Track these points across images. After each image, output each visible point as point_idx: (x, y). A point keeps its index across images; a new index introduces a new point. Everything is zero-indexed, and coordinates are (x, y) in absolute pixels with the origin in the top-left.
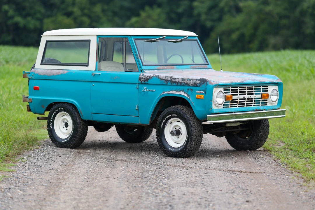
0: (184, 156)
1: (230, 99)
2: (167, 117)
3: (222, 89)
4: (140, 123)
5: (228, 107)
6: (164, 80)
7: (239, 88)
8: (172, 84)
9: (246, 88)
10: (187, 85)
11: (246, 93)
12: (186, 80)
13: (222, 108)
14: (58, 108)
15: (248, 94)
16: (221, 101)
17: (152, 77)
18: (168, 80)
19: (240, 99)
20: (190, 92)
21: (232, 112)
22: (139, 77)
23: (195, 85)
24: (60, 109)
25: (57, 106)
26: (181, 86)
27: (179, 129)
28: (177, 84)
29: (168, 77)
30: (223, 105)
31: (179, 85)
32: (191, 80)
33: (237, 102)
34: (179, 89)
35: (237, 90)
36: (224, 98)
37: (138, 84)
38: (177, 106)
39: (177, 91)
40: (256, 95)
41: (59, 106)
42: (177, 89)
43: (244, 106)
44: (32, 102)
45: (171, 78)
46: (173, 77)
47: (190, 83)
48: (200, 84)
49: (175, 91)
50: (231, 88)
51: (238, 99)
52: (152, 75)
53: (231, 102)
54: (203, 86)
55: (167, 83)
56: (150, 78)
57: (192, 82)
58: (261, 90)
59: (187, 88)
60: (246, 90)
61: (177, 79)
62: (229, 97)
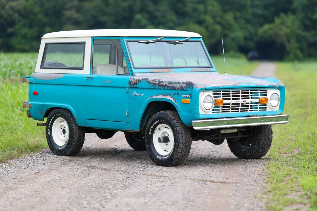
0: (171, 164)
1: (221, 104)
2: (155, 123)
3: (211, 93)
4: (130, 129)
5: (219, 112)
6: (152, 83)
7: (232, 91)
8: (160, 88)
9: (240, 92)
10: (174, 88)
11: (241, 97)
12: (173, 83)
13: (211, 113)
14: (55, 114)
15: (243, 99)
16: (209, 105)
17: (141, 80)
18: (156, 84)
19: (232, 104)
20: (176, 95)
21: (223, 118)
22: (129, 81)
23: (182, 89)
24: (57, 114)
25: (54, 111)
26: (167, 89)
27: (167, 136)
28: (165, 87)
29: (156, 80)
30: (213, 110)
31: (166, 89)
32: (177, 84)
33: (229, 107)
34: (166, 93)
35: (230, 94)
36: (213, 103)
37: (128, 88)
38: (164, 112)
39: (164, 96)
40: (252, 100)
41: (56, 112)
42: (164, 93)
43: (238, 111)
44: (31, 108)
45: (158, 81)
46: (161, 81)
47: (177, 86)
48: (186, 88)
49: (162, 95)
50: (222, 92)
51: (231, 104)
52: (141, 78)
53: (222, 107)
54: (189, 90)
55: (155, 87)
56: (139, 81)
57: (178, 86)
58: (259, 94)
59: (173, 92)
60: (240, 95)
61: (164, 83)
62: (219, 102)
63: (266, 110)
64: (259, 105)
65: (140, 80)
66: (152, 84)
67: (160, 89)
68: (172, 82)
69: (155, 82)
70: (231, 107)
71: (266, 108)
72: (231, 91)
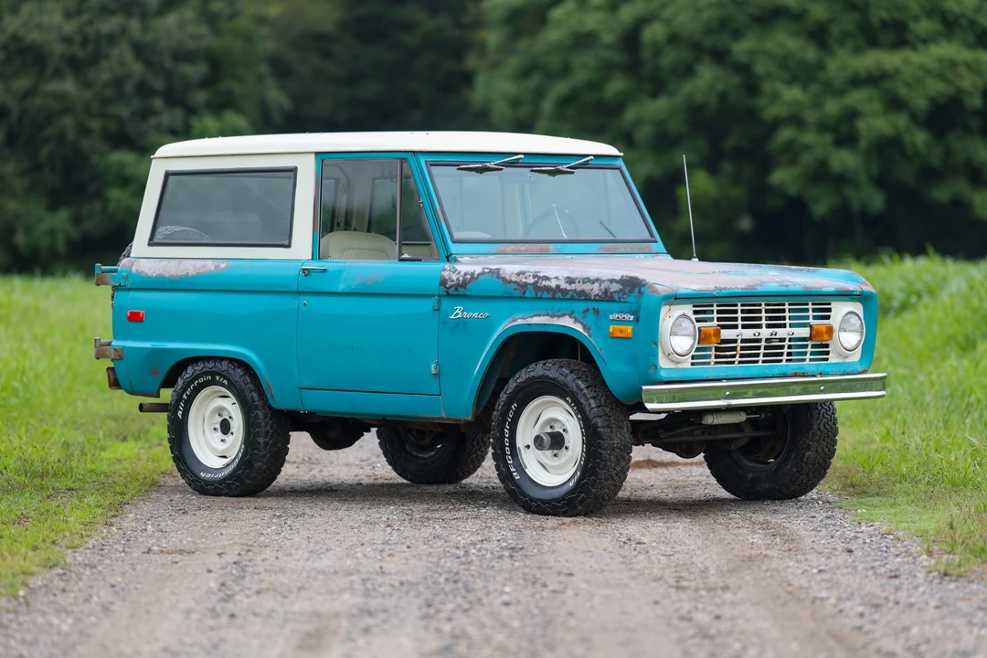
1: (714, 339)
3: (688, 309)
4: (443, 415)
5: (709, 363)
6: (515, 282)
7: (742, 305)
8: (539, 296)
9: (763, 307)
10: (583, 296)
11: (764, 322)
12: (579, 282)
13: (690, 366)
15: (769, 326)
16: (683, 343)
17: (479, 275)
18: (526, 284)
19: (743, 341)
20: (590, 318)
21: (720, 380)
22: (442, 276)
23: (607, 297)
25: (199, 367)
26: (564, 299)
27: (561, 431)
28: (554, 294)
29: (528, 274)
30: (693, 357)
31: (559, 299)
32: (593, 283)
33: (734, 349)
34: (559, 310)
35: (735, 312)
36: (695, 337)
37: (439, 296)
39: (552, 316)
40: (793, 330)
42: (552, 310)
43: (757, 362)
44: (121, 359)
45: (534, 277)
46: (541, 275)
47: (592, 290)
48: (621, 295)
49: (548, 315)
50: (718, 306)
51: (739, 341)
52: (478, 270)
53: (717, 349)
54: (631, 299)
55: (524, 293)
56: (473, 278)
57: (595, 289)
58: (811, 314)
59: (581, 306)
60: (763, 315)
61: (553, 280)
62: (710, 335)
63: (827, 359)
64: (810, 346)
65: (476, 273)
66: (516, 286)
67: (541, 298)
68: (577, 278)
69: (524, 280)
70: (739, 348)
71: (828, 353)
72: (739, 305)
